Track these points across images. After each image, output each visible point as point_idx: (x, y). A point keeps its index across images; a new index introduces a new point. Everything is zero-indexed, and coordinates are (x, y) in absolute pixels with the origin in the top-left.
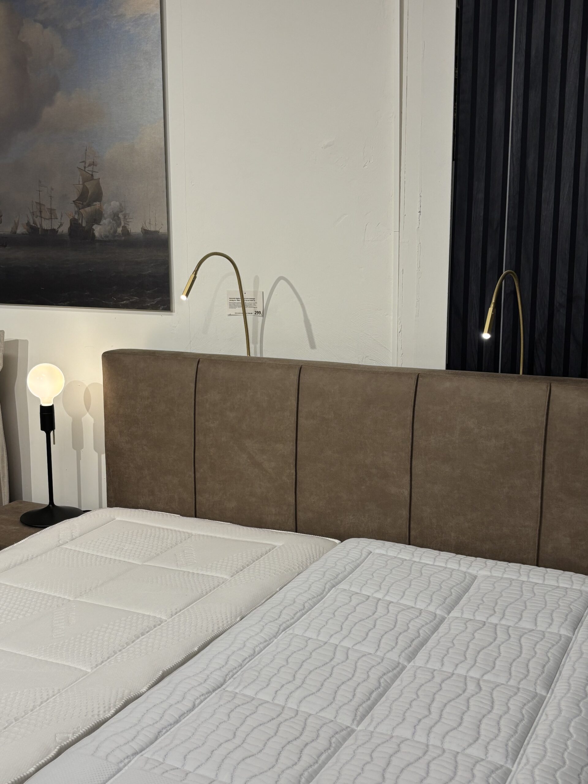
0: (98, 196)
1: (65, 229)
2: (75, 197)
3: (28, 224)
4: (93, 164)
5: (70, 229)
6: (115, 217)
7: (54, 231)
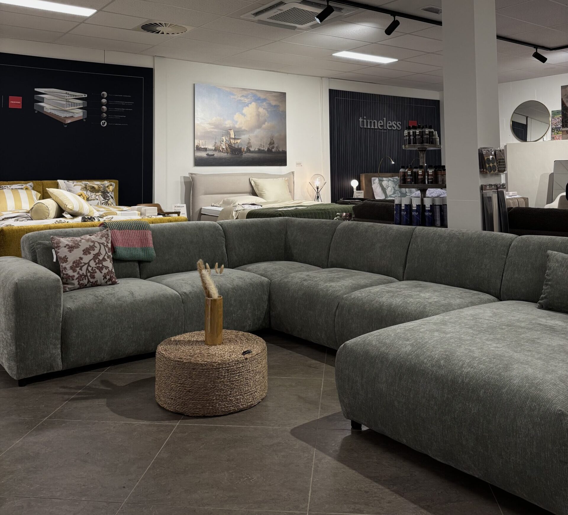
0: (273, 143)
1: (266, 150)
2: (269, 143)
3: (258, 148)
4: (273, 137)
5: (268, 150)
6: (277, 147)
7: (264, 150)
